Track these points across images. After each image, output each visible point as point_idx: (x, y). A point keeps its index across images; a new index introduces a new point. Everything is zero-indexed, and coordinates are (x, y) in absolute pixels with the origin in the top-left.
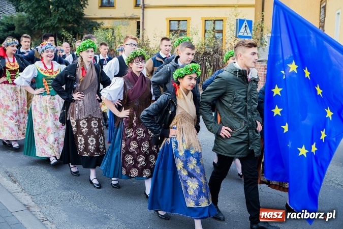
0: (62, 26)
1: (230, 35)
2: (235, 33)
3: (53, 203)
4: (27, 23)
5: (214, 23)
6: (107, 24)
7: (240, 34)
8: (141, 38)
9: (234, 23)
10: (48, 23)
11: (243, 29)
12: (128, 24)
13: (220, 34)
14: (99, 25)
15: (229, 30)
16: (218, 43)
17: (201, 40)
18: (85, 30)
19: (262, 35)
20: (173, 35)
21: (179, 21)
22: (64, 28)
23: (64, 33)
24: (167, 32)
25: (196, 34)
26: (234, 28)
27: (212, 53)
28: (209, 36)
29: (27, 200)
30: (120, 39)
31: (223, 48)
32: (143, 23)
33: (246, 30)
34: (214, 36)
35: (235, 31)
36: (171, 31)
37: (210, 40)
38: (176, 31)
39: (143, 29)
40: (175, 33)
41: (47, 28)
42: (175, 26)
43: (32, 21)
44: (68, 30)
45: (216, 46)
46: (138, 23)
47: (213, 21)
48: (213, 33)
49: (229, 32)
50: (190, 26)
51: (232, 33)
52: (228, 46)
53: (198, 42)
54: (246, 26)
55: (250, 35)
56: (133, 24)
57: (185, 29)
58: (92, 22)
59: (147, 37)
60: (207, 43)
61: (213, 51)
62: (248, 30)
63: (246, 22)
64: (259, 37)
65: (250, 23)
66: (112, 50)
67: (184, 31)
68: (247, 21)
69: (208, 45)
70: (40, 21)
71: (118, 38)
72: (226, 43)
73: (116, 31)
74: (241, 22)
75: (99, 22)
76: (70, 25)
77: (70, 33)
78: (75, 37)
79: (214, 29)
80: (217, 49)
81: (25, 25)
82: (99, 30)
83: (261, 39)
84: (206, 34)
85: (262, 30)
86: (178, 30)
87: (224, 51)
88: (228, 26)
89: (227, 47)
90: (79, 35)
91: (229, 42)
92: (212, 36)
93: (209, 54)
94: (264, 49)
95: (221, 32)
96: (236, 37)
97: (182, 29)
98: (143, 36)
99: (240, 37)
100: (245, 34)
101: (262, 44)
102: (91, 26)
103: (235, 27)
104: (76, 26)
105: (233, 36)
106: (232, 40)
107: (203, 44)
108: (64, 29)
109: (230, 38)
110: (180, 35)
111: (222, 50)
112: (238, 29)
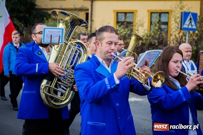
0: (14, 15)
1: (174, 27)
2: (179, 26)
5: (160, 16)
7: (185, 26)
8: (89, 29)
9: (179, 15)
11: (187, 22)
13: (165, 26)
14: (50, 15)
15: (173, 22)
16: (164, 34)
17: (146, 32)
18: (36, 20)
20: (120, 26)
21: (126, 13)
24: (114, 24)
25: (142, 25)
27: (157, 44)
28: (155, 28)
31: (168, 39)
32: (91, 14)
33: (191, 22)
34: (160, 28)
35: (180, 24)
36: (118, 22)
37: (156, 32)
38: (122, 23)
39: (92, 20)
40: (121, 25)
42: (122, 18)
44: (20, 19)
45: (161, 37)
46: (87, 14)
47: (158, 14)
48: (158, 25)
49: (174, 25)
50: (137, 19)
51: (177, 25)
52: (173, 37)
53: (144, 34)
54: (191, 19)
55: (195, 27)
56: (83, 15)
57: (131, 20)
58: (43, 12)
59: (94, 28)
60: (153, 34)
61: (158, 42)
62: (193, 23)
63: (190, 14)
65: (195, 15)
67: (130, 23)
68: (192, 14)
69: (153, 37)
72: (171, 35)
74: (185, 15)
75: (50, 12)
76: (22, 15)
77: (21, 22)
78: (26, 26)
79: (160, 21)
80: (162, 41)
82: (50, 20)
84: (152, 26)
86: (124, 22)
87: (169, 42)
88: (173, 19)
89: (172, 39)
90: (30, 24)
91: (174, 34)
92: (157, 28)
93: (154, 45)
95: (166, 23)
96: (181, 29)
97: (129, 21)
98: (91, 27)
99: (185, 29)
100: (190, 27)
102: (42, 16)
103: (180, 19)
104: (27, 15)
105: (178, 28)
106: (177, 32)
107: (149, 35)
108: (16, 18)
109: (174, 30)
110: (127, 27)
111: (167, 41)
112: (183, 21)
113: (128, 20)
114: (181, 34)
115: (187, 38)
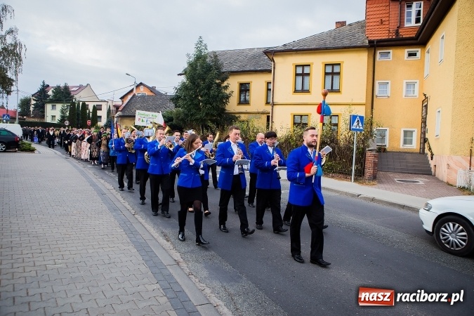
1: (344, 128)
2: (349, 127)
3: (197, 261)
4: (182, 115)
5: (331, 118)
6: (243, 117)
7: (354, 127)
9: (348, 118)
10: (198, 116)
11: (355, 124)
12: (260, 118)
13: (335, 127)
14: (237, 118)
15: (343, 124)
16: (334, 134)
17: (320, 131)
18: (226, 122)
19: (371, 128)
20: (297, 127)
21: (301, 116)
22: (210, 120)
23: (210, 124)
24: (292, 125)
26: (348, 122)
28: (326, 128)
29: (177, 256)
30: (253, 130)
31: (339, 138)
32: (272, 117)
33: (358, 124)
34: (331, 129)
35: (349, 125)
36: (294, 124)
37: (328, 132)
38: (299, 124)
39: (272, 122)
41: (197, 120)
42: (298, 120)
43: (186, 115)
44: (213, 122)
45: (332, 137)
46: (268, 117)
48: (330, 126)
49: (344, 126)
50: (311, 120)
51: (347, 126)
54: (358, 121)
55: (361, 128)
56: (264, 118)
58: (232, 116)
59: (275, 128)
60: (325, 134)
61: (330, 140)
62: (360, 125)
63: (358, 117)
64: (369, 130)
65: (361, 118)
66: (247, 138)
67: (306, 124)
68: (360, 117)
69: (325, 136)
70: (192, 115)
71: (251, 129)
72: (341, 135)
73: (250, 123)
74: (354, 117)
75: (237, 115)
76: (214, 118)
77: (214, 124)
78: (218, 127)
79: (331, 122)
80: (333, 139)
81: (180, 118)
82: (237, 122)
83: (371, 131)
84: (324, 127)
85: (372, 124)
88: (343, 121)
89: (342, 138)
91: (344, 134)
92: (329, 129)
94: (373, 140)
95: (336, 125)
96: (350, 130)
98: (272, 127)
99: (354, 129)
100: (358, 128)
101: (372, 136)
102: (231, 119)
104: (219, 118)
105: (347, 129)
106: (346, 132)
107: (322, 135)
109: (344, 130)
110: (303, 127)
111: (337, 140)
112: (351, 123)
113: (303, 122)
114: (349, 134)
115: (355, 137)
